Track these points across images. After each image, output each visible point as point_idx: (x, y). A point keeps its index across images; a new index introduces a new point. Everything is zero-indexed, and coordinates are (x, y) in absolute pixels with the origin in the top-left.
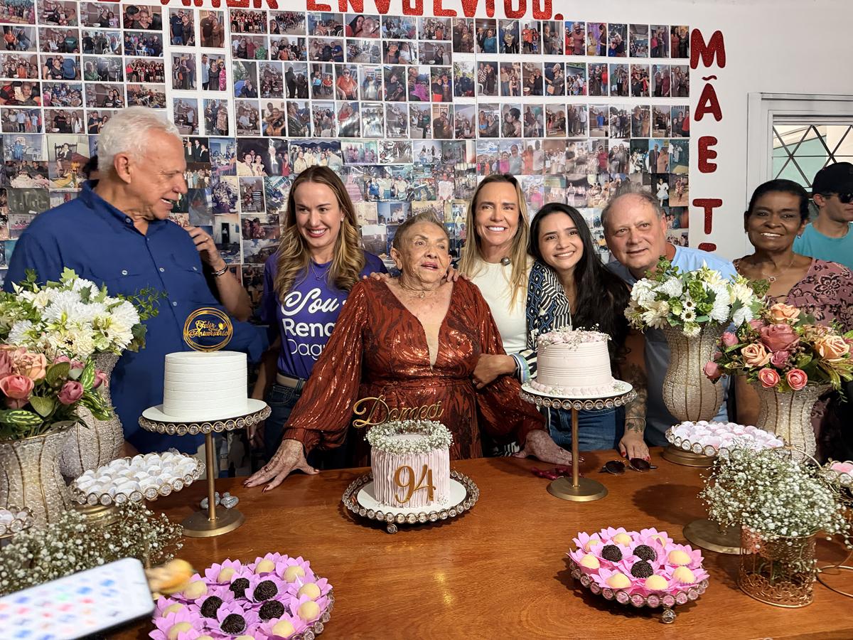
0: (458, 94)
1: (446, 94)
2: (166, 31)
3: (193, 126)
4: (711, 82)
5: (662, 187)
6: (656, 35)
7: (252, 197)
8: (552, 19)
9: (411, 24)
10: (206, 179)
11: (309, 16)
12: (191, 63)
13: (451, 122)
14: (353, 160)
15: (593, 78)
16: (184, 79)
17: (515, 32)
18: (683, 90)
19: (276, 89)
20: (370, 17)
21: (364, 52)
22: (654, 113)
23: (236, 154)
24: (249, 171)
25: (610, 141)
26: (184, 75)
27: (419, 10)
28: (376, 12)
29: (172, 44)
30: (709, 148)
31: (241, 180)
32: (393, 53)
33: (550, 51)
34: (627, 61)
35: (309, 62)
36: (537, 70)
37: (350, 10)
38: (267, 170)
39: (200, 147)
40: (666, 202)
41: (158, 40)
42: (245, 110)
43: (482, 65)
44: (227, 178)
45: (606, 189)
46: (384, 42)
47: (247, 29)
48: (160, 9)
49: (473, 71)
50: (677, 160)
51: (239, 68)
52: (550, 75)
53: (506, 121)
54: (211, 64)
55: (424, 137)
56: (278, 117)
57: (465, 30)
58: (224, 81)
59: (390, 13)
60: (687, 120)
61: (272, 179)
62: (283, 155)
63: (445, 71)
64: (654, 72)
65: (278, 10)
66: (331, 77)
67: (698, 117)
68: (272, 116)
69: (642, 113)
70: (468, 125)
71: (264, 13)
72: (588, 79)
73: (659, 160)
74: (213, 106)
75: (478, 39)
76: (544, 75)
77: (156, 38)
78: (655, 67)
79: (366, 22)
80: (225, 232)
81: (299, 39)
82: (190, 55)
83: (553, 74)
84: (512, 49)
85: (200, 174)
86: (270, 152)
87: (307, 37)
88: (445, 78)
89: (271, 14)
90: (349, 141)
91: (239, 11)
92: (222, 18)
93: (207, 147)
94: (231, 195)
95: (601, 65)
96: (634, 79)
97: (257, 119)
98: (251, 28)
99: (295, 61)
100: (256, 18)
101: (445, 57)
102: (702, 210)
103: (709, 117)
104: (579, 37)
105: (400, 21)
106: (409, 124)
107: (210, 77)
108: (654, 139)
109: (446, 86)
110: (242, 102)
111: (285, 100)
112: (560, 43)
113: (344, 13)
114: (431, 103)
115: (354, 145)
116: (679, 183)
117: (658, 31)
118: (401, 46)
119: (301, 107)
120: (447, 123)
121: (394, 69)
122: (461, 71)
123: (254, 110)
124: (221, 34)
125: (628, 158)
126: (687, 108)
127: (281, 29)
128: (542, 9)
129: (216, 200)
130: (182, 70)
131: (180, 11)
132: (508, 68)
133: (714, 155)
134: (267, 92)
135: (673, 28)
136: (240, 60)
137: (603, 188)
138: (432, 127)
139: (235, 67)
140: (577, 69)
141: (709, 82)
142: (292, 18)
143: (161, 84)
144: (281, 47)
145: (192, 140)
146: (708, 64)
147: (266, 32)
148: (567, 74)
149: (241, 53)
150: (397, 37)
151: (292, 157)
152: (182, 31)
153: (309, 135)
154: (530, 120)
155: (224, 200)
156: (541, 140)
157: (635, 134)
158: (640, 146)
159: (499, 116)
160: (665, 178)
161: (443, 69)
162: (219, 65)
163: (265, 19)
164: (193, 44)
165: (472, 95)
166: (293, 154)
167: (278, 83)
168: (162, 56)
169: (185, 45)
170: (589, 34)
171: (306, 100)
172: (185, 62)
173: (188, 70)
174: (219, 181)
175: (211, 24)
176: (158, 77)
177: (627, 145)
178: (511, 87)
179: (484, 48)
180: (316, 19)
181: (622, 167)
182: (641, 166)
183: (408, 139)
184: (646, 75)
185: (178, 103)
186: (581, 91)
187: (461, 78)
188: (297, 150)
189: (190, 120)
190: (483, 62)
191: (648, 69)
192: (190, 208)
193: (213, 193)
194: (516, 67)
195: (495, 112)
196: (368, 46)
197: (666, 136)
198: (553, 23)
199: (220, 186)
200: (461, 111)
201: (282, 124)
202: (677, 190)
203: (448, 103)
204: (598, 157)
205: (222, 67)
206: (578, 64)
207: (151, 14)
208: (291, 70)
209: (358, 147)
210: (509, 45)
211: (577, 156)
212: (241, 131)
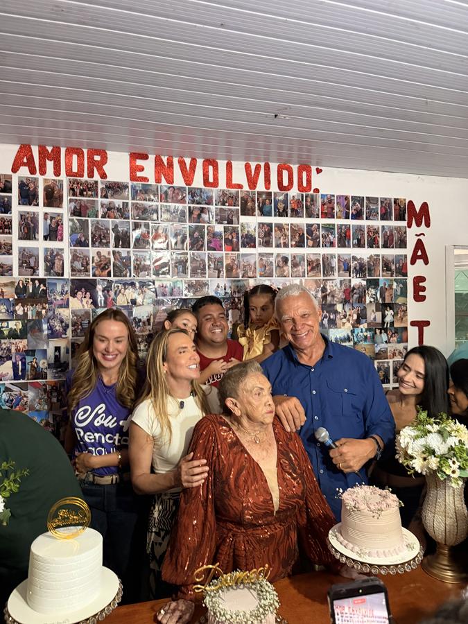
0: (244, 246)
1: (234, 246)
2: (15, 194)
3: (34, 270)
4: (421, 237)
5: (389, 313)
6: (384, 205)
7: (81, 325)
8: (312, 192)
9: (210, 194)
10: (44, 311)
11: (132, 186)
12: (34, 219)
13: (238, 267)
14: (164, 295)
15: (340, 235)
16: (29, 231)
17: (285, 201)
18: (402, 244)
19: (104, 241)
20: (180, 188)
21: (174, 214)
22: (383, 260)
23: (69, 291)
24: (79, 304)
25: (352, 280)
26: (29, 229)
27: (215, 184)
28: (183, 185)
29: (19, 204)
30: (421, 284)
31: (73, 312)
32: (196, 216)
33: (310, 215)
34: (364, 223)
35: (131, 221)
36: (300, 229)
37: (164, 182)
38: (95, 303)
39: (39, 286)
40: (392, 323)
41: (8, 201)
42: (78, 257)
43: (261, 225)
44: (61, 310)
45: (350, 315)
46: (189, 207)
47: (81, 194)
48: (10, 177)
49: (255, 229)
50: (399, 294)
51: (74, 223)
52: (310, 232)
53: (278, 266)
54: (51, 221)
55: (218, 277)
56: (105, 262)
57: (250, 199)
58: (62, 235)
59: (194, 185)
60: (405, 265)
61: (98, 310)
62: (108, 291)
63: (234, 230)
64: (382, 231)
65: (108, 179)
66: (148, 233)
67: (413, 262)
68: (100, 261)
69: (374, 260)
70: (251, 269)
71: (96, 182)
72: (336, 235)
73: (387, 294)
74: (52, 254)
75: (259, 206)
76: (305, 233)
77: (6, 199)
78: (383, 227)
79: (176, 191)
80: (57, 353)
81: (123, 203)
82: (34, 213)
83: (312, 232)
84: (283, 213)
85: (39, 308)
86: (97, 289)
87: (130, 202)
88: (234, 235)
89: (102, 183)
90: (161, 281)
91: (76, 180)
92: (61, 185)
93: (45, 286)
94: (64, 324)
95: (345, 225)
96: (369, 235)
97: (88, 264)
98: (85, 193)
99: (120, 220)
100: (89, 186)
101: (235, 219)
102: (416, 328)
103: (420, 262)
104: (331, 205)
105: (201, 192)
106: (207, 267)
107: (50, 231)
108: (383, 278)
109: (235, 240)
110: (75, 251)
111: (111, 248)
112: (317, 210)
113: (159, 185)
114: (224, 252)
115: (165, 283)
116: (400, 310)
117: (385, 202)
118: (202, 210)
119: (124, 255)
120: (235, 267)
121: (197, 227)
122: (246, 230)
123: (86, 257)
124: (61, 198)
125: (365, 292)
126: (406, 256)
127: (109, 195)
128: (305, 184)
129: (50, 328)
130: (27, 225)
131: (28, 179)
132: (280, 227)
133: (424, 289)
134: (97, 243)
135: (396, 200)
136: (75, 218)
137: (348, 314)
138: (224, 270)
139: (71, 223)
140: (329, 229)
141: (419, 237)
142: (119, 187)
143: (9, 235)
144: (109, 209)
145: (33, 280)
146: (419, 225)
147: (97, 197)
148: (322, 232)
149: (76, 212)
150: (199, 203)
151: (115, 293)
152: (28, 195)
153: (130, 276)
154: (295, 265)
155: (57, 328)
156: (303, 279)
157: (370, 275)
158: (374, 283)
159: (274, 262)
160: (391, 306)
161: (233, 227)
162: (58, 221)
163: (97, 187)
164: (37, 205)
165: (254, 246)
166: (116, 291)
167: (106, 236)
168: (11, 213)
169: (30, 205)
170: (337, 203)
171: (128, 249)
172: (29, 219)
173: (32, 225)
174: (54, 313)
175: (53, 190)
176: (6, 230)
177: (364, 283)
178: (282, 241)
179: (263, 213)
180: (137, 188)
181: (361, 299)
182: (374, 298)
183: (206, 279)
184: (377, 233)
185: (22, 251)
186: (332, 244)
187: (246, 235)
188: (120, 288)
189: (32, 264)
190: (262, 223)
191: (379, 228)
192: (29, 335)
193: (48, 322)
194: (286, 227)
195: (271, 259)
196: (178, 210)
197: (392, 276)
198: (312, 196)
199: (54, 317)
200: (245, 259)
201: (108, 268)
202: (399, 315)
203: (237, 252)
204: (344, 292)
205: (60, 223)
206: (329, 225)
207: (3, 180)
208: (116, 226)
209: (168, 285)
210: (281, 211)
211: (329, 291)
212: (74, 273)
